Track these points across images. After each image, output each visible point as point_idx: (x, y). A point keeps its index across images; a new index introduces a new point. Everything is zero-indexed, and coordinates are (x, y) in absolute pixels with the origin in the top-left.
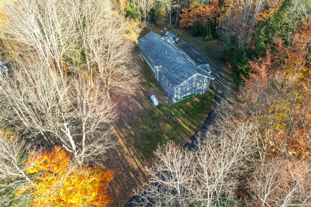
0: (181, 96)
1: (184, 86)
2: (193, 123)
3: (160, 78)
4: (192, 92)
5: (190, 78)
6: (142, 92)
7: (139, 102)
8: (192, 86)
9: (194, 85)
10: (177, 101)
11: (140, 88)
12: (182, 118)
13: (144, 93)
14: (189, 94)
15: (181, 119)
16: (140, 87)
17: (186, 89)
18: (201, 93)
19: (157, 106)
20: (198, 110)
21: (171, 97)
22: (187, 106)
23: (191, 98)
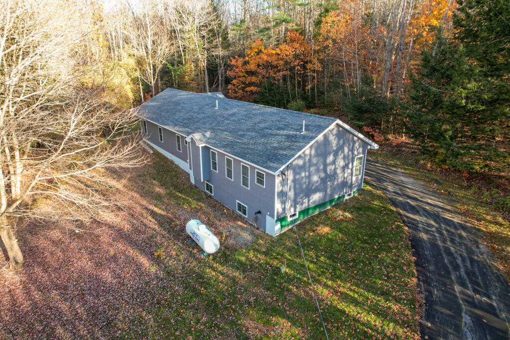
0: (295, 208)
1: (302, 168)
2: (385, 294)
3: (210, 172)
4: (325, 190)
5: (320, 137)
6: (153, 220)
7: (142, 251)
8: (325, 170)
9: (330, 164)
10: (282, 227)
11: (144, 212)
12: (330, 283)
13: (159, 221)
14: (316, 197)
15: (326, 286)
16: (146, 208)
17: (309, 177)
18: (347, 197)
19: (215, 256)
20: (368, 243)
21: (256, 220)
22: (324, 236)
23: (326, 212)
